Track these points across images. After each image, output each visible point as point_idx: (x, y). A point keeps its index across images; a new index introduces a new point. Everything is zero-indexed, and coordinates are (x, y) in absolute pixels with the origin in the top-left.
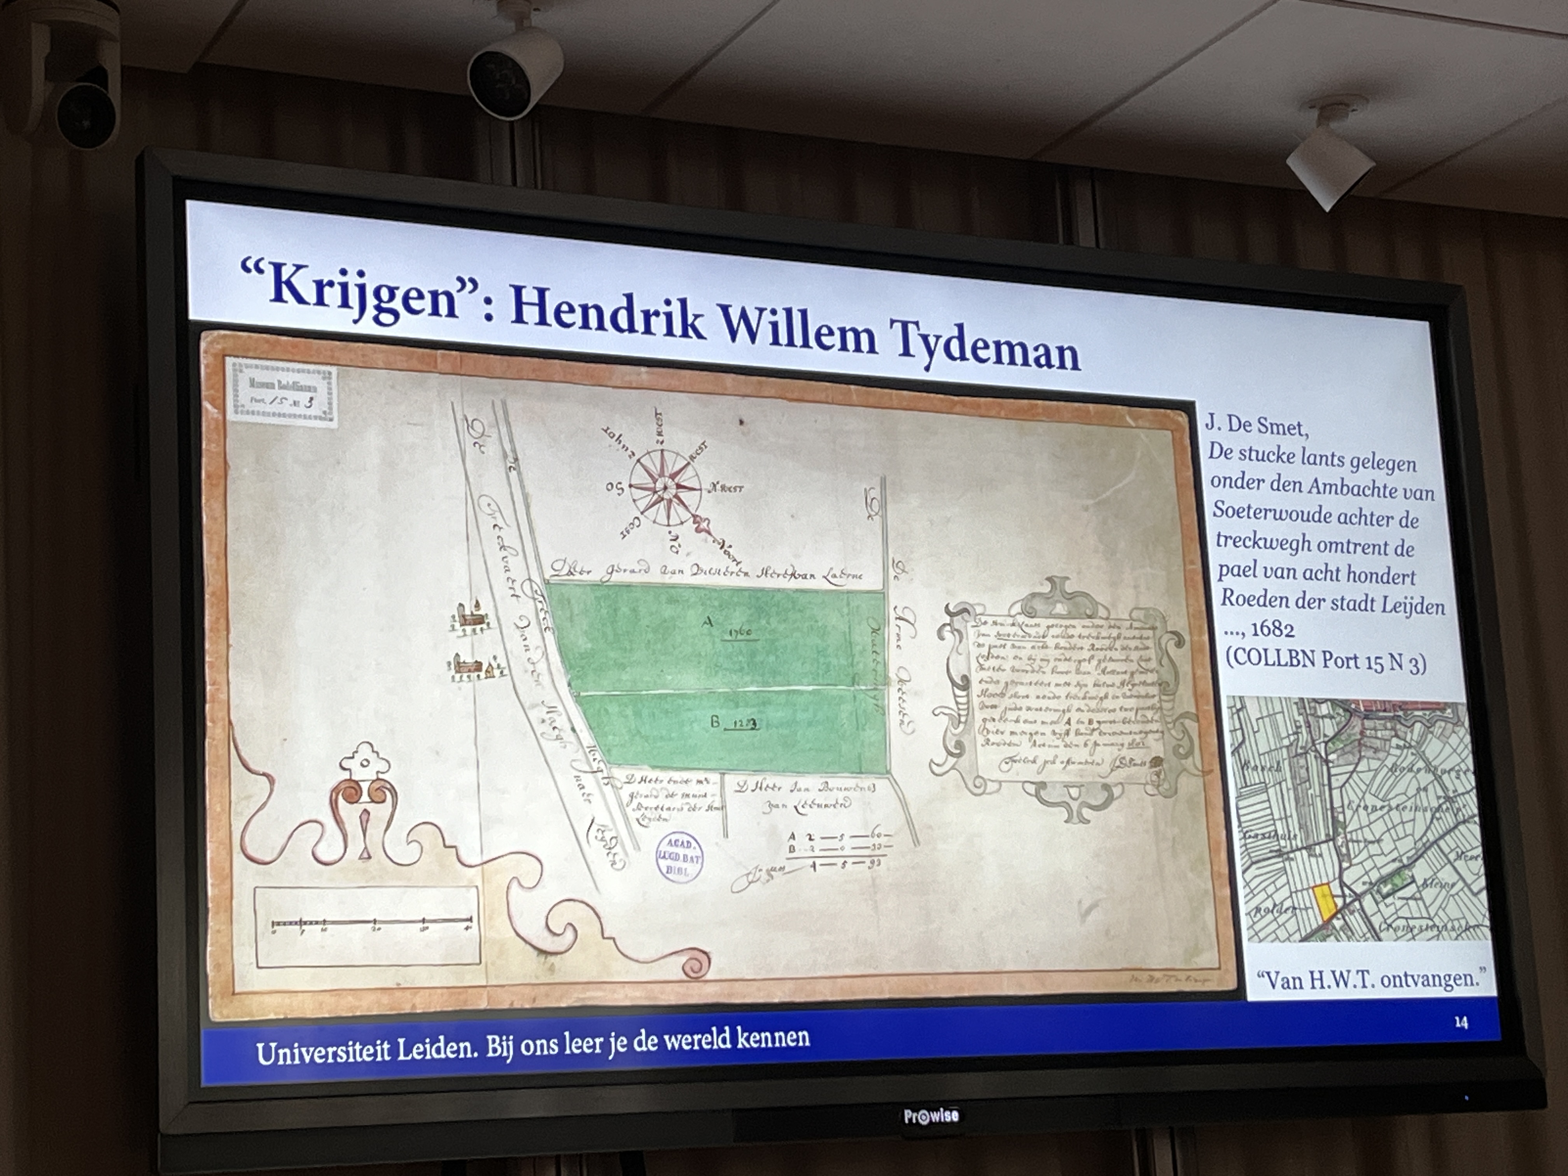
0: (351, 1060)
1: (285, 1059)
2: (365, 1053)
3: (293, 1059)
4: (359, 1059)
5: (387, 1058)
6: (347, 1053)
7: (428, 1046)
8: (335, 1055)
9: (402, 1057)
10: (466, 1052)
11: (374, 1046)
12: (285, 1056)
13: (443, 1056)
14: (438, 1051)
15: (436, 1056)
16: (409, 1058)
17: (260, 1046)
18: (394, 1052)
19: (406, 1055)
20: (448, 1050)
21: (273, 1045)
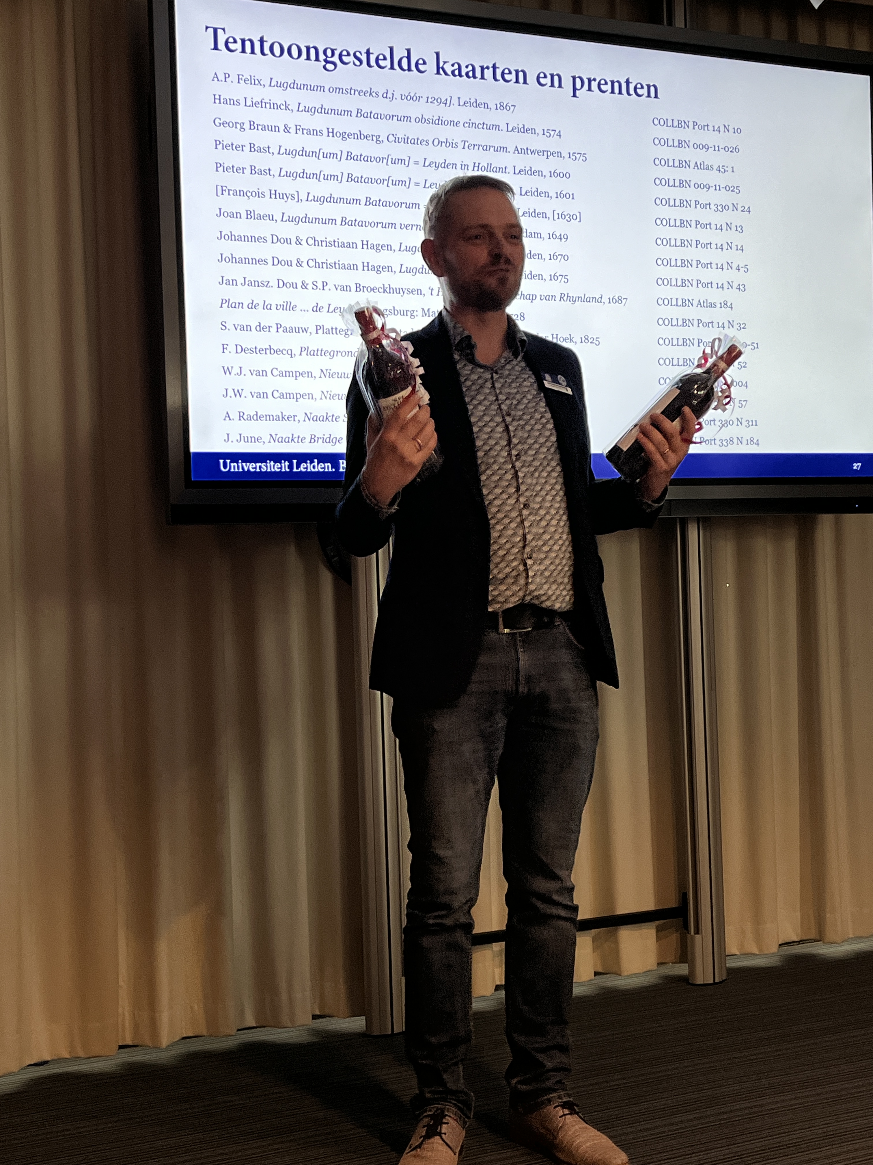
0: (269, 470)
1: (234, 468)
2: (276, 467)
3: (238, 468)
4: (273, 470)
5: (288, 470)
6: (267, 467)
7: (309, 465)
8: (260, 467)
9: (295, 470)
10: (328, 469)
11: (281, 463)
12: (234, 467)
13: (316, 470)
14: (314, 467)
15: (313, 470)
16: (299, 470)
17: (221, 461)
18: (291, 466)
19: (297, 468)
20: (319, 467)
21: (228, 461)
